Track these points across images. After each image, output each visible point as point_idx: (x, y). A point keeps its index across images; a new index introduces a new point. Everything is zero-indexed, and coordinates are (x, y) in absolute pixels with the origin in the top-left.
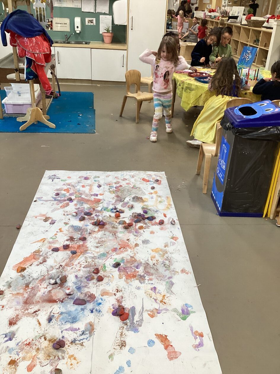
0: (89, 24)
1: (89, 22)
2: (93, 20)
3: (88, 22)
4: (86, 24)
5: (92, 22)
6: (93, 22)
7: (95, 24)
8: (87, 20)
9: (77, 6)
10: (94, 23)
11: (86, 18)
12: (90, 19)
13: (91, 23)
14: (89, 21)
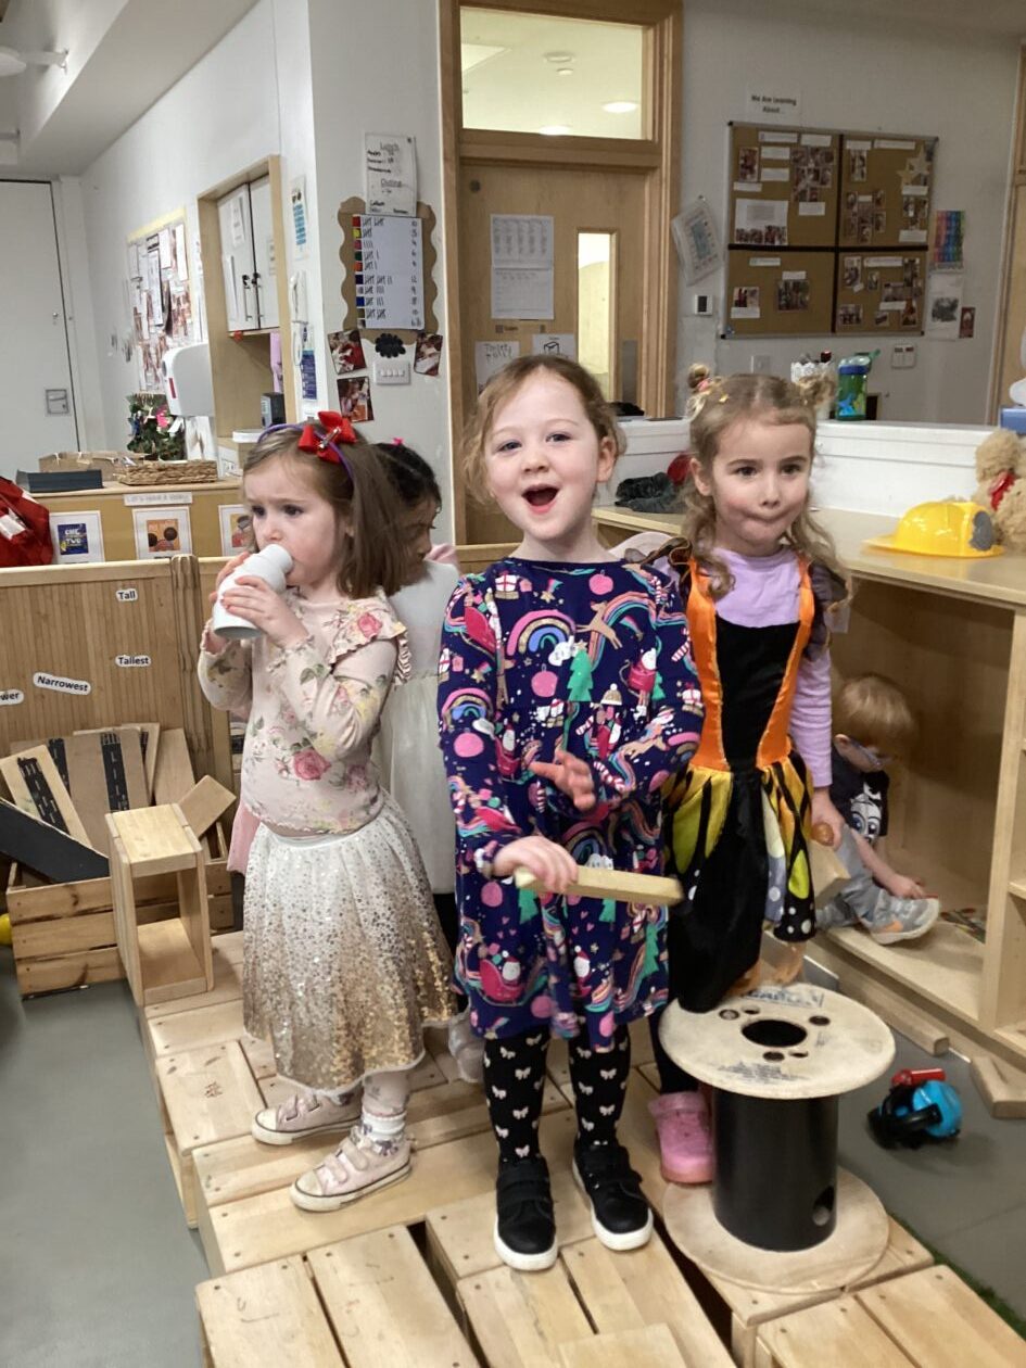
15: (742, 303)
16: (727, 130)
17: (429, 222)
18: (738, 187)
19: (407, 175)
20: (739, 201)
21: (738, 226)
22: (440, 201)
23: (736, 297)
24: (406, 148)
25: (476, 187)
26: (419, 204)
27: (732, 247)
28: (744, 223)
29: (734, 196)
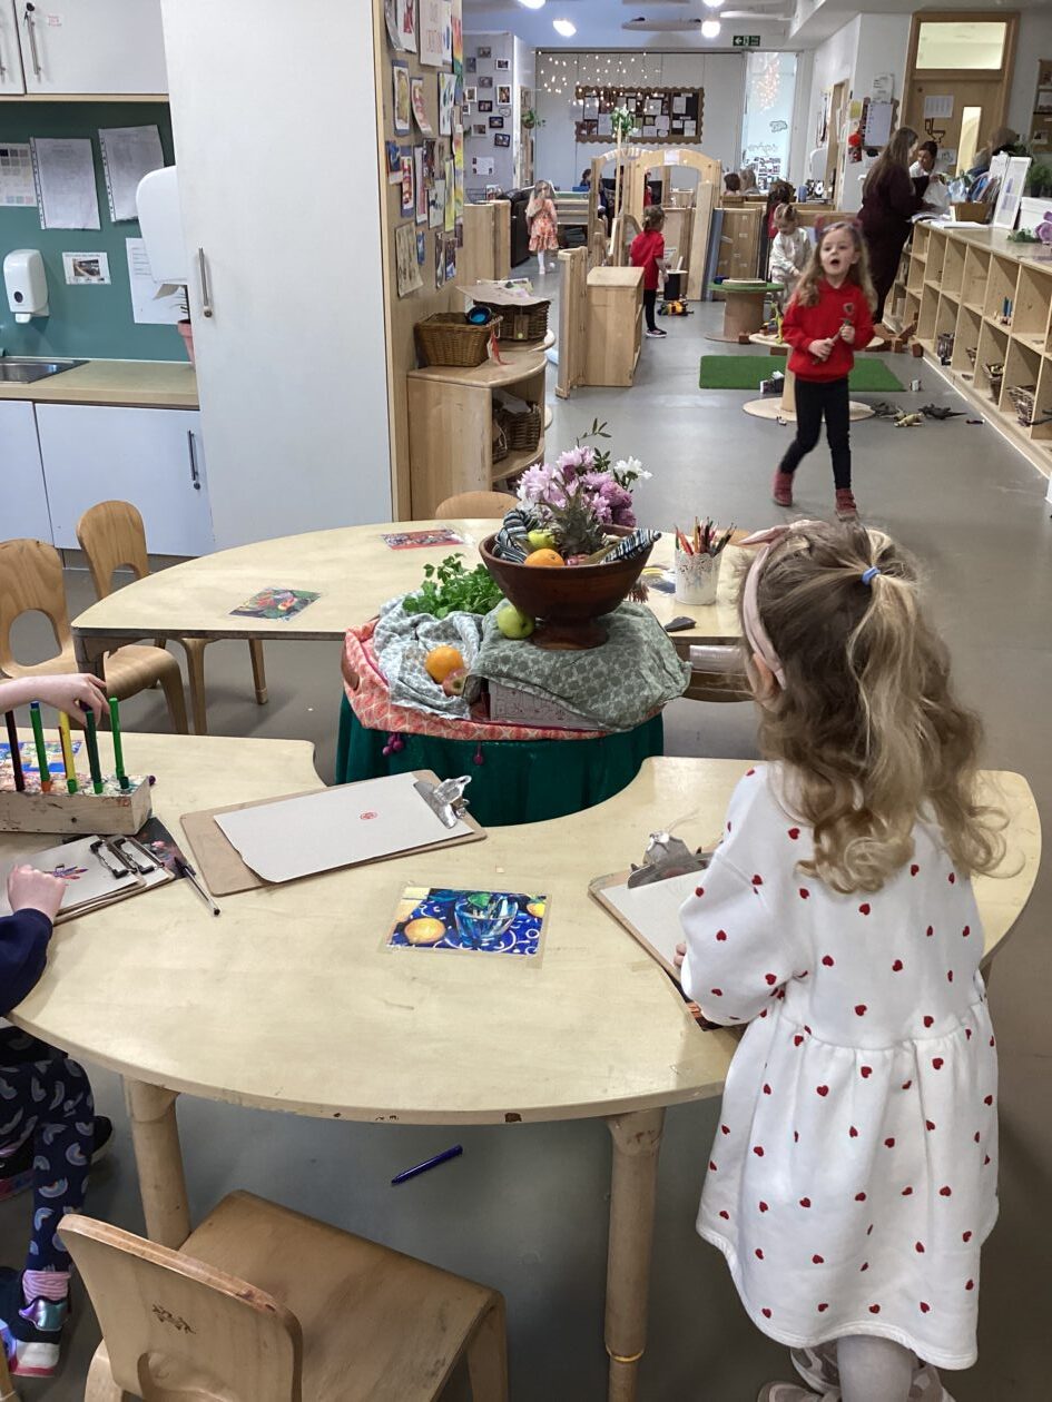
0: (82, 280)
1: (80, 270)
2: (97, 261)
3: (77, 273)
4: (68, 283)
5: (92, 273)
6: (98, 273)
7: (107, 281)
8: (69, 260)
9: (20, 199)
10: (102, 275)
11: (64, 254)
12: (86, 259)
13: (86, 274)
14: (80, 266)
15: (1038, 137)
16: (1038, 63)
17: (895, 104)
18: (1041, 87)
19: (888, 89)
20: (1042, 94)
21: (1040, 104)
22: (900, 97)
23: (1036, 134)
24: (889, 77)
25: (920, 90)
26: (892, 99)
27: (1035, 113)
28: (1042, 103)
29: (1039, 91)
